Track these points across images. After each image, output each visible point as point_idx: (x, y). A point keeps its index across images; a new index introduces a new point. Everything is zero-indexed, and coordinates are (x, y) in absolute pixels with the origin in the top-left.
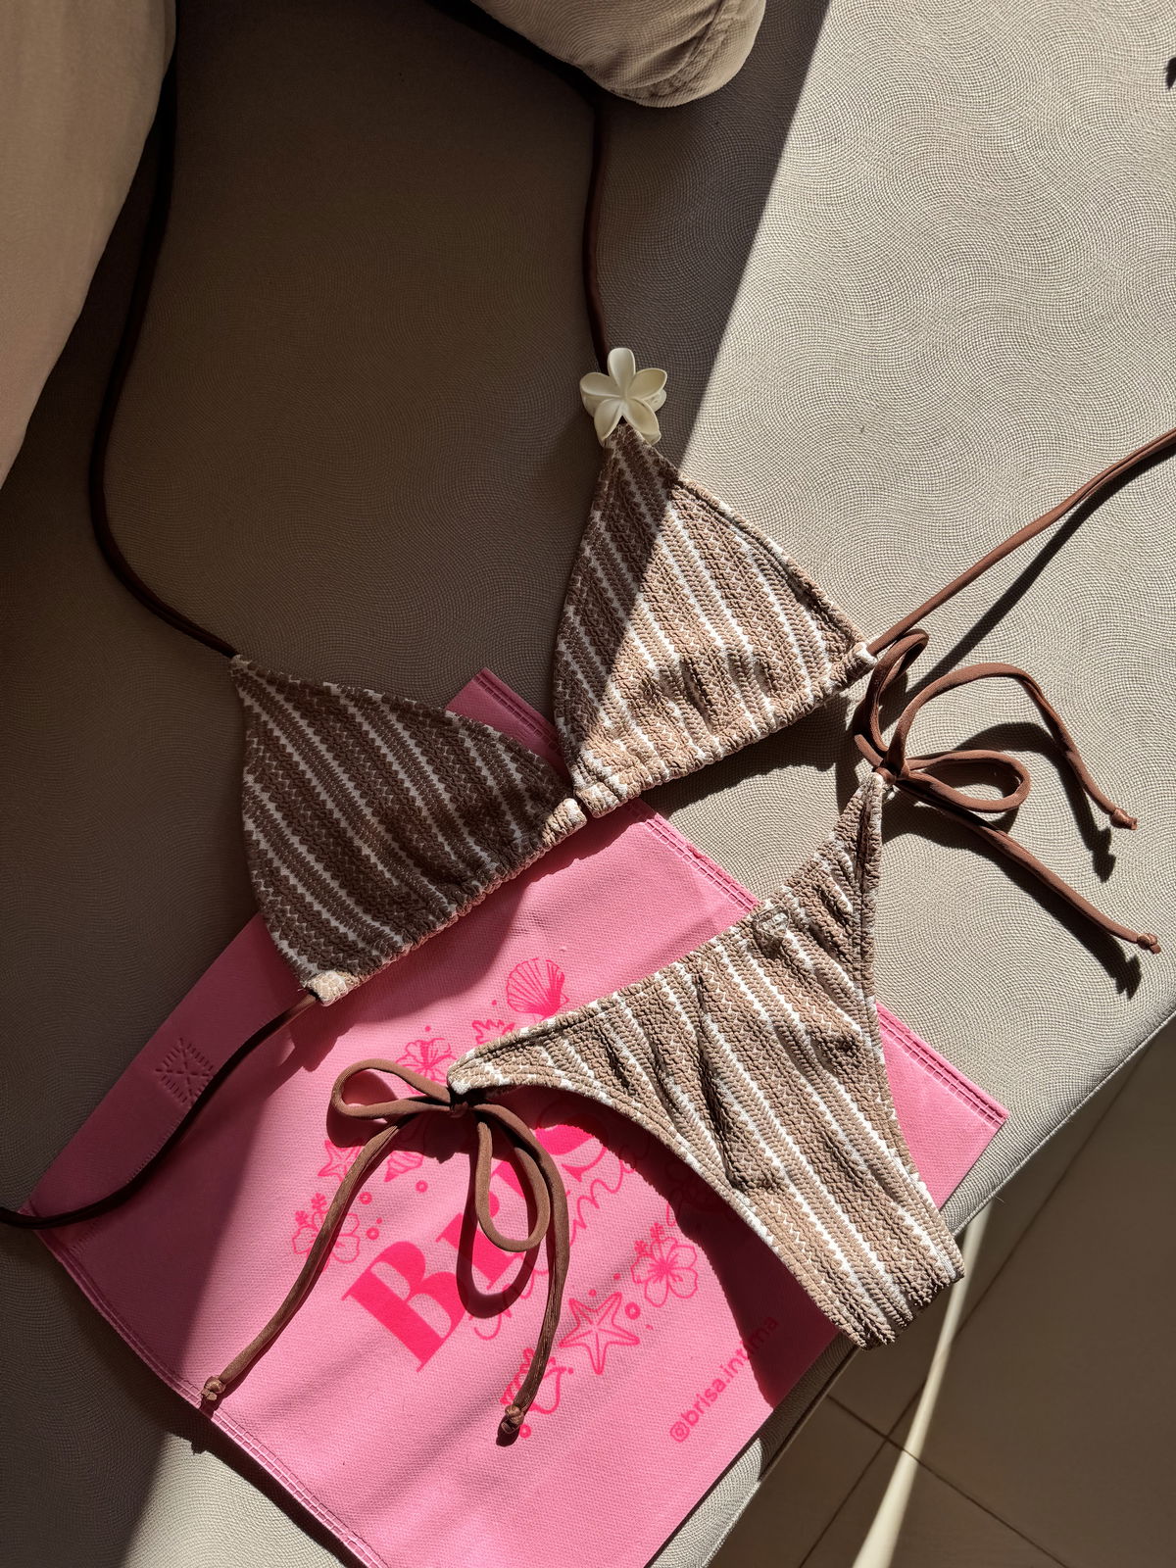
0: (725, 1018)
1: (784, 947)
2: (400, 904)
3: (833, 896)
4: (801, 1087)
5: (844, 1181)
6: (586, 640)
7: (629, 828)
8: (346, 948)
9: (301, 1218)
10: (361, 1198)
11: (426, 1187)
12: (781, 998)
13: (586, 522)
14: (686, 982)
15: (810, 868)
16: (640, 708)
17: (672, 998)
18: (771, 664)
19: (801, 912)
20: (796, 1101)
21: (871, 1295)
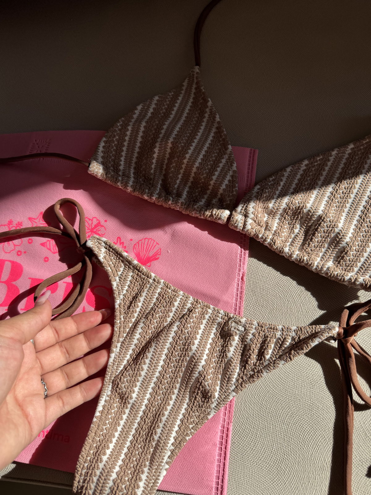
0: (182, 331)
1: (230, 339)
2: (146, 179)
3: (267, 345)
4: (174, 387)
5: (144, 433)
6: (298, 177)
7: (234, 244)
8: (116, 168)
9: (10, 222)
10: (30, 239)
11: (47, 261)
12: (207, 352)
13: (346, 144)
14: (186, 306)
15: (273, 327)
16: (287, 214)
17: (176, 304)
18: (348, 253)
19: (250, 336)
20: (166, 388)
21: (98, 480)
